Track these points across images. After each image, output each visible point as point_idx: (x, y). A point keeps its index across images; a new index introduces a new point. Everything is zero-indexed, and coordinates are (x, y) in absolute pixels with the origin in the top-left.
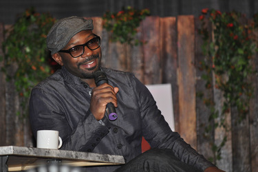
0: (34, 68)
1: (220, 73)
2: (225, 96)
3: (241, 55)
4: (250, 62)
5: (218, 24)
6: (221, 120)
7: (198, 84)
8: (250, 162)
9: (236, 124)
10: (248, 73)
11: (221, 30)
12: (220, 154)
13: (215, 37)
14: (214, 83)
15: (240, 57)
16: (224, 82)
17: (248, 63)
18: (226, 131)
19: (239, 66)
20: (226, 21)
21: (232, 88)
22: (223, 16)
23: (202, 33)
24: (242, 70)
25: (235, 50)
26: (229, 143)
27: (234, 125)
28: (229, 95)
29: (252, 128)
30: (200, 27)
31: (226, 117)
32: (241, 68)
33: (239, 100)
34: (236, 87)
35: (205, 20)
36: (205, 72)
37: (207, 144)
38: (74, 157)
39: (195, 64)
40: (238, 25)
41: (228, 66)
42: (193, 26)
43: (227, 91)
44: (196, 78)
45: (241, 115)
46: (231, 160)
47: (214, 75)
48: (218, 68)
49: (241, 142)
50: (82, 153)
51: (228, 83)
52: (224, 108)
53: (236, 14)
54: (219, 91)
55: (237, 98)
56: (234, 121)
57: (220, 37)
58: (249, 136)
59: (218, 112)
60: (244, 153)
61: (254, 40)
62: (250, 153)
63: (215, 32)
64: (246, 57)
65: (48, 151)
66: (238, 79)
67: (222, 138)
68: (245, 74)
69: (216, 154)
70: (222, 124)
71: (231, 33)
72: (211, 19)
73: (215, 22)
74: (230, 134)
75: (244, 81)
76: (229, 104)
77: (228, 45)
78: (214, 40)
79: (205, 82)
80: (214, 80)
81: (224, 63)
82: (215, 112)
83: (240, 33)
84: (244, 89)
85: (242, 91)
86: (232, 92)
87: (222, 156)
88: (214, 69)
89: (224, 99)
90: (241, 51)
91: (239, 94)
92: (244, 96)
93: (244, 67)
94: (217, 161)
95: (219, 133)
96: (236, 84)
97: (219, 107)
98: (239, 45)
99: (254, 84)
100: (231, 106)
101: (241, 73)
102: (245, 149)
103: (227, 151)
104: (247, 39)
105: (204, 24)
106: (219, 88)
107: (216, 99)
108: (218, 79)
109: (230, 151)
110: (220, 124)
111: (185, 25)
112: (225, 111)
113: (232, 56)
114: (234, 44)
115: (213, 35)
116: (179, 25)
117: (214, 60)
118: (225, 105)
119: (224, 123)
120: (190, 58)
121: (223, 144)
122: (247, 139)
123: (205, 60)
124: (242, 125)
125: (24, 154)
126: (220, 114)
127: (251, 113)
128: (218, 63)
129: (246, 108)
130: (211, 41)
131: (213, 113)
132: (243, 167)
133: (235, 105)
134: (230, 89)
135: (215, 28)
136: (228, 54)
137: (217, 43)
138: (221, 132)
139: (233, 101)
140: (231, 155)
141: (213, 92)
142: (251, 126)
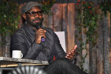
0: (8, 24)
1: (85, 27)
2: (87, 37)
3: (94, 20)
4: (97, 23)
5: (84, 7)
6: (85, 46)
7: (76, 31)
8: (96, 64)
9: (91, 48)
10: (96, 28)
11: (86, 9)
12: (84, 60)
13: (83, 12)
14: (82, 31)
15: (93, 21)
16: (87, 31)
17: (96, 23)
18: (87, 51)
20: (88, 6)
21: (90, 33)
22: (86, 4)
23: (78, 11)
24: (94, 26)
25: (91, 18)
26: (88, 56)
27: (90, 49)
28: (88, 36)
29: (97, 50)
30: (77, 8)
31: (87, 45)
32: (93, 25)
33: (92, 38)
34: (91, 33)
35: (79, 5)
36: (79, 27)
37: (79, 56)
38: (28, 62)
39: (74, 23)
40: (93, 7)
41: (88, 24)
42: (74, 7)
43: (87, 35)
44: (75, 29)
45: (93, 44)
46: (89, 63)
47: (82, 28)
48: (84, 25)
49: (93, 56)
50: (31, 60)
51: (88, 31)
52: (86, 42)
53: (92, 3)
54: (84, 34)
55: (92, 37)
56: (90, 47)
57: (85, 12)
58: (96, 53)
59: (84, 43)
60: (94, 60)
61: (99, 14)
62: (97, 60)
63: (83, 10)
64: (96, 21)
65: (17, 59)
66: (92, 30)
67: (85, 54)
68: (95, 28)
69: (83, 60)
70: (85, 48)
71: (90, 10)
72: (81, 5)
73: (83, 6)
74: (88, 52)
75: (95, 31)
76: (88, 40)
77: (88, 15)
78: (83, 14)
79: (79, 31)
80: (82, 30)
81: (86, 23)
82: (83, 43)
83: (93, 11)
84: (95, 34)
85: (94, 35)
86: (89, 35)
87: (85, 61)
88: (82, 25)
89: (86, 38)
90: (93, 18)
91: (93, 36)
92: (94, 37)
93: (95, 25)
94: (83, 64)
95: (84, 52)
96: (91, 32)
97: (84, 41)
98: (93, 16)
99: (99, 32)
100: (89, 41)
101: (93, 27)
102: (94, 58)
103: (87, 59)
104: (96, 13)
105: (78, 7)
106: (85, 33)
107: (83, 38)
108: (84, 30)
109: (88, 59)
110: (84, 48)
111: (71, 7)
112: (87, 43)
113: (90, 20)
114: (91, 15)
115: (82, 11)
116: (68, 7)
117: (82, 22)
118: (87, 40)
119: (86, 48)
120: (73, 21)
121: (86, 57)
122: (95, 54)
123: (79, 21)
124: (93, 49)
125: (7, 60)
126: (85, 44)
127: (97, 44)
128: (84, 23)
129: (95, 42)
130: (81, 14)
131: (82, 44)
132: (94, 66)
133: (91, 40)
134: (89, 34)
135: (83, 8)
136: (88, 19)
137: (84, 15)
138: (85, 52)
139: (90, 39)
140: (89, 61)
141: (82, 35)
142: (97, 49)
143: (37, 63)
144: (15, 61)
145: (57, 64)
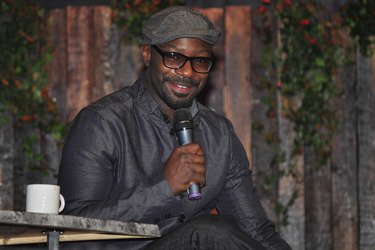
0: (6, 82)
1: (289, 94)
2: (296, 129)
3: (321, 68)
4: (334, 78)
5: (286, 20)
6: (290, 165)
7: (255, 110)
8: (331, 230)
9: (311, 173)
10: (330, 97)
11: (292, 29)
12: (287, 217)
13: (282, 40)
14: (280, 111)
15: (319, 70)
16: (295, 109)
17: (330, 80)
18: (297, 182)
19: (318, 84)
20: (299, 16)
21: (307, 119)
22: (294, 8)
23: (263, 34)
24: (322, 91)
25: (311, 60)
26: (300, 202)
27: (309, 173)
28: (301, 128)
29: (335, 178)
30: (259, 25)
31: (297, 161)
32: (320, 88)
33: (317, 135)
34: (313, 117)
35: (268, 14)
36: (266, 93)
37: (268, 202)
38: (85, 226)
39: (251, 80)
40: (317, 21)
41: (302, 85)
42: (249, 22)
43: (298, 122)
44: (252, 101)
45: (320, 158)
46: (302, 226)
47: (280, 97)
48: (285, 87)
49: (319, 200)
50: (96, 220)
51: (300, 110)
52: (294, 148)
53: (315, 5)
54: (287, 121)
55: (314, 133)
56: (308, 167)
57: (290, 40)
58: (330, 190)
59: (284, 155)
60: (322, 216)
61: (341, 46)
62: (332, 217)
63: (282, 31)
64: (328, 71)
65: (45, 217)
66: (316, 104)
67: (290, 194)
68: (326, 96)
69: (281, 217)
70: (290, 171)
71: (306, 33)
72: (276, 13)
73: (283, 17)
74: (301, 187)
75: (325, 107)
76: (302, 143)
77: (301, 52)
78: (280, 45)
79: (266, 108)
80: (280, 105)
81: (295, 80)
82: (281, 154)
83: (319, 35)
84: (325, 119)
85: (322, 122)
86: (306, 124)
87: (289, 220)
88: (279, 88)
89: (293, 134)
90: (320, 62)
91: (317, 126)
92: (324, 130)
93: (325, 85)
94: (282, 228)
95: (286, 186)
96: (313, 112)
97: (287, 144)
98: (318, 52)
99: (340, 112)
100: (305, 145)
101: (320, 95)
102: (324, 209)
103: (297, 213)
104: (330, 44)
105: (265, 19)
106: (288, 117)
107: (282, 135)
108: (286, 103)
109: (302, 212)
110: (287, 171)
111: (236, 22)
112: (296, 152)
113: (307, 69)
114: (310, 51)
115: (279, 37)
116: (228, 21)
117: (279, 75)
118: (296, 143)
119: (294, 172)
120: (244, 72)
121: (291, 203)
122: (327, 195)
123: (267, 74)
124: (320, 173)
125: (9, 221)
126: (288, 157)
127: (333, 156)
128: (286, 80)
129: (326, 149)
130: (276, 45)
131: (276, 156)
132: (321, 237)
133: (310, 143)
134: (304, 119)
135: (282, 26)
136: (301, 66)
137: (285, 49)
138: (288, 184)
139: (308, 137)
140: (303, 219)
141: (277, 123)
142: (334, 175)
143: (119, 231)
144: (37, 223)
145: (194, 238)
